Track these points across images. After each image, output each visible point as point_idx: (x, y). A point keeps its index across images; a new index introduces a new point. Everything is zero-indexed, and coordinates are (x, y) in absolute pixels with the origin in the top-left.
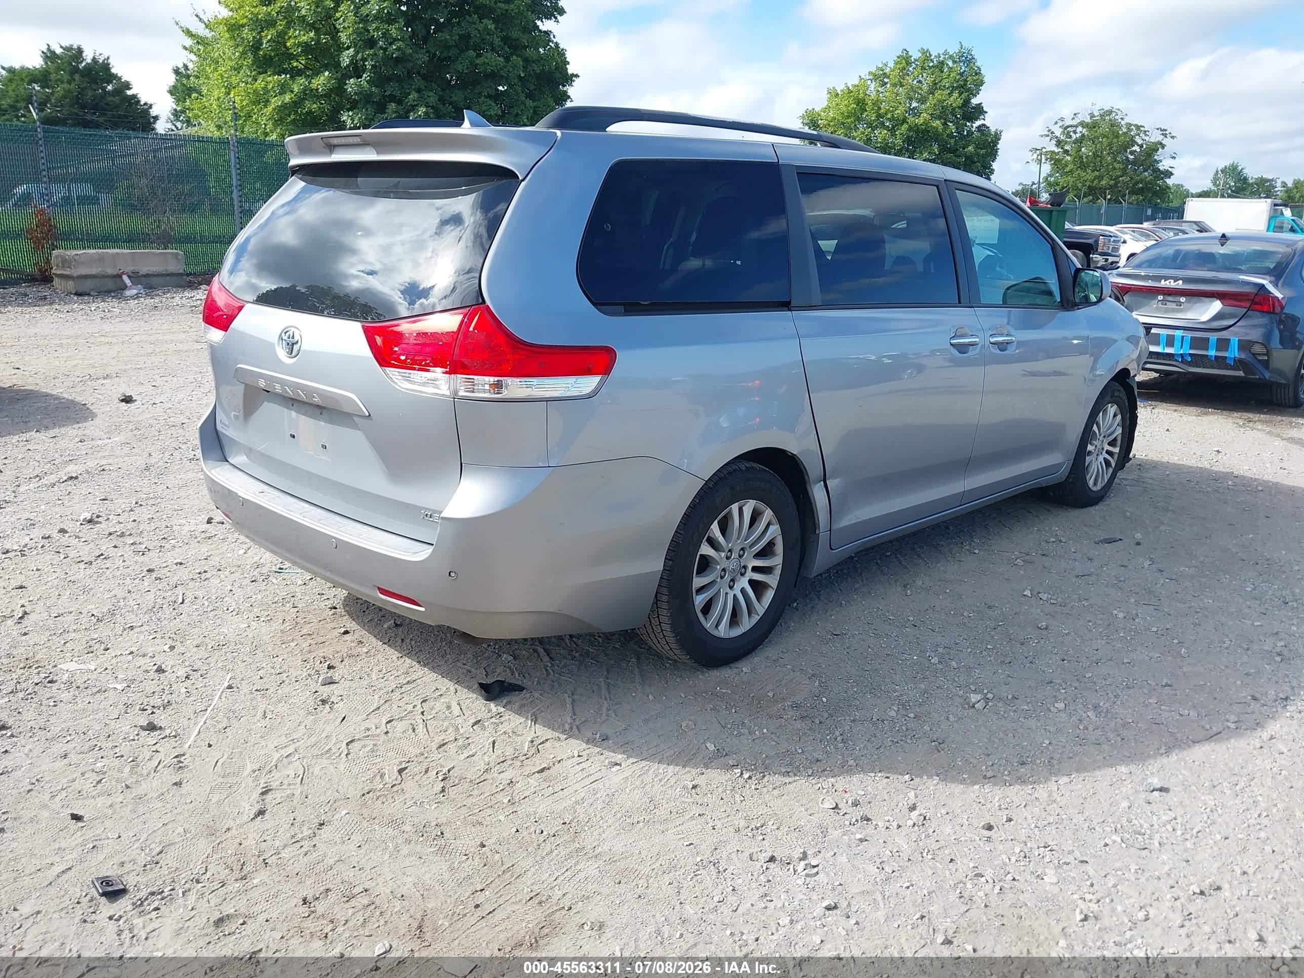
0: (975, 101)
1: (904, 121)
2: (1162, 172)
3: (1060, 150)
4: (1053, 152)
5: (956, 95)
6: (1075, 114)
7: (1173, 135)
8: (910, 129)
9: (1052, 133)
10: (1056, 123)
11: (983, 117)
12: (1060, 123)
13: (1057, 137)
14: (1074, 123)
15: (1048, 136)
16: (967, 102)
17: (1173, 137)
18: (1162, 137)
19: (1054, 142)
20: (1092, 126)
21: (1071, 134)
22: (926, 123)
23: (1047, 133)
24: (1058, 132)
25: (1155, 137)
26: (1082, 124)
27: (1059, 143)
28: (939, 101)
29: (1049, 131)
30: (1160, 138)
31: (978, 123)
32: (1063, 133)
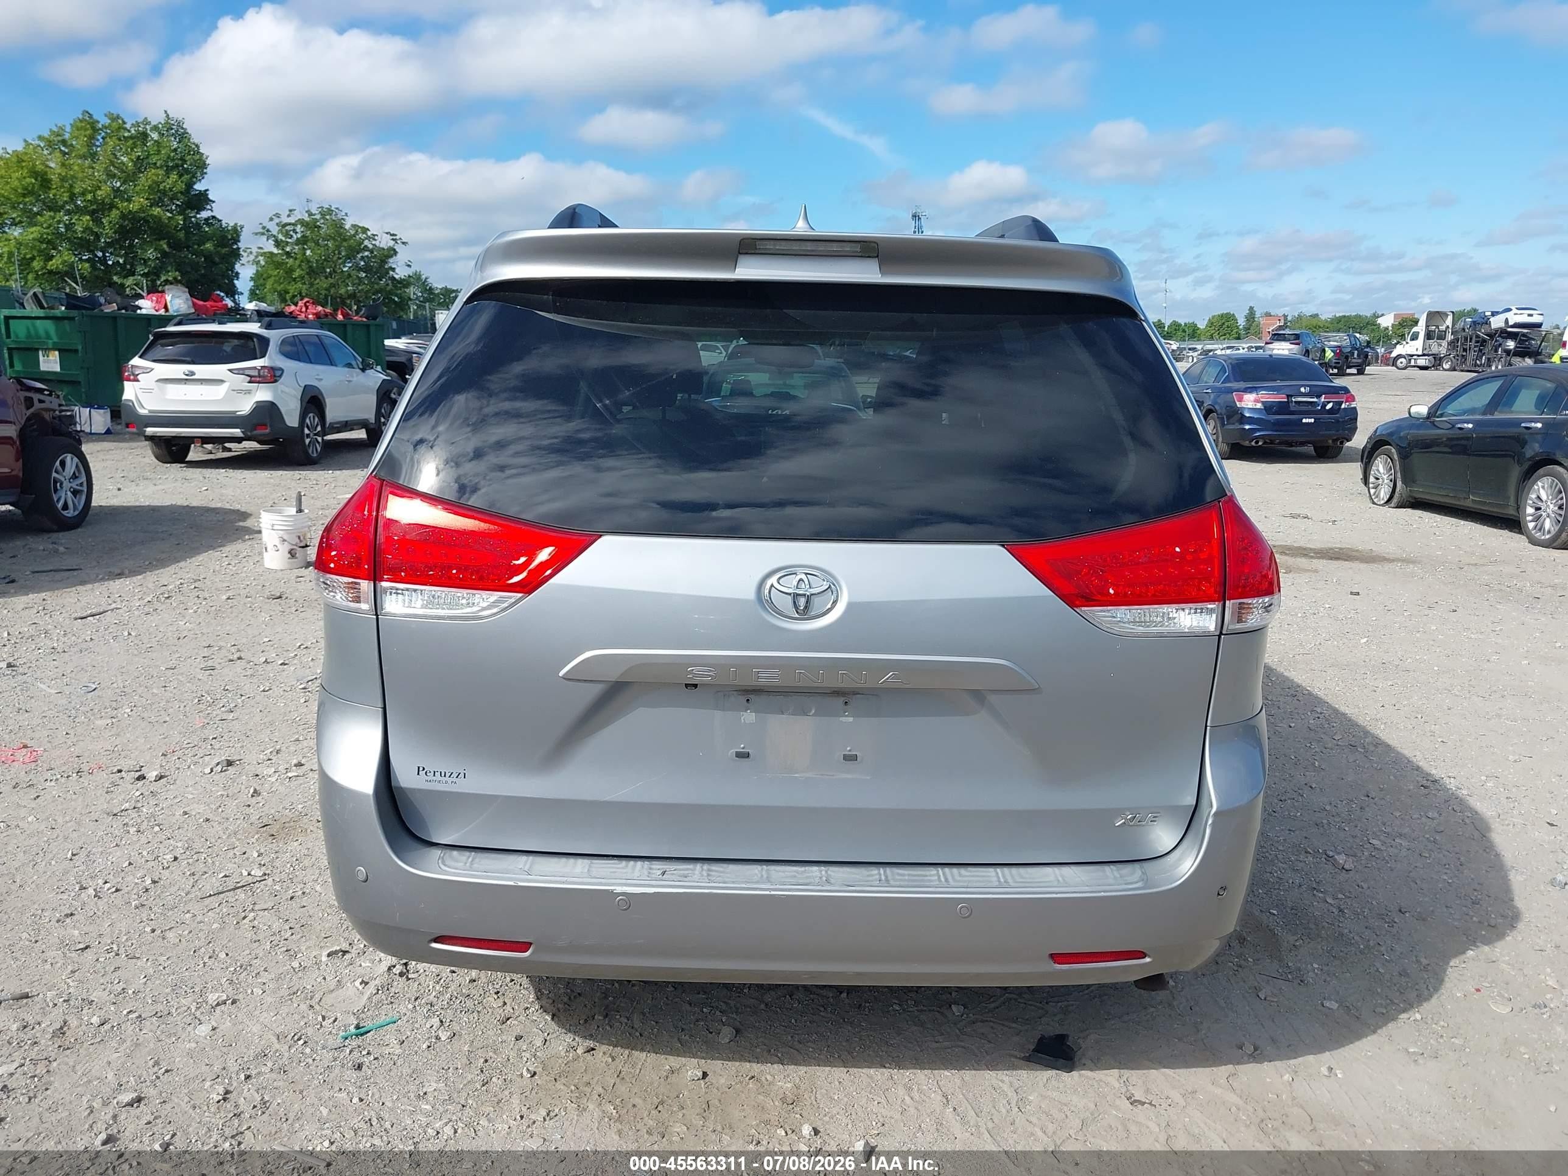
0: (199, 187)
1: (112, 206)
2: (401, 281)
3: (280, 252)
4: (271, 253)
5: (174, 176)
6: (290, 211)
7: (404, 240)
8: (123, 216)
9: (268, 231)
10: (271, 219)
11: (209, 207)
12: (277, 220)
13: (274, 236)
14: (292, 220)
15: (263, 234)
16: (190, 186)
17: (403, 243)
18: (393, 242)
19: (271, 242)
20: (311, 225)
21: (291, 233)
22: (142, 209)
23: (262, 231)
24: (275, 230)
25: (384, 242)
26: (301, 222)
27: (278, 244)
28: (155, 182)
29: (264, 228)
30: (391, 243)
31: (204, 214)
32: (280, 231)
